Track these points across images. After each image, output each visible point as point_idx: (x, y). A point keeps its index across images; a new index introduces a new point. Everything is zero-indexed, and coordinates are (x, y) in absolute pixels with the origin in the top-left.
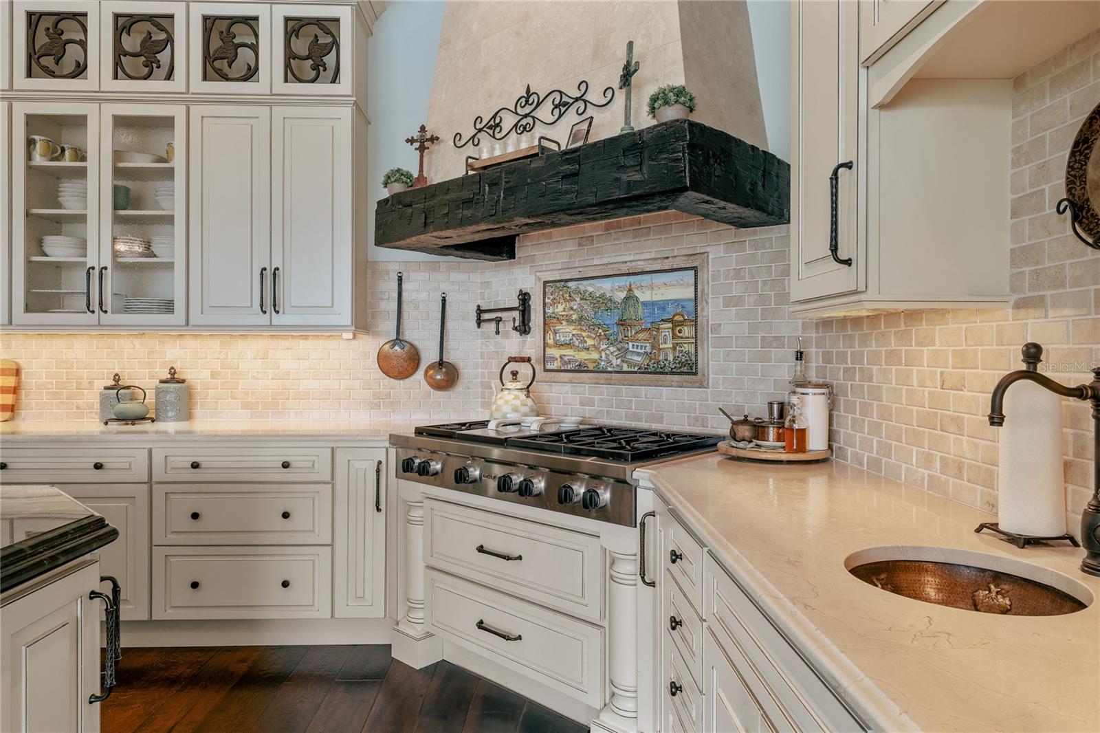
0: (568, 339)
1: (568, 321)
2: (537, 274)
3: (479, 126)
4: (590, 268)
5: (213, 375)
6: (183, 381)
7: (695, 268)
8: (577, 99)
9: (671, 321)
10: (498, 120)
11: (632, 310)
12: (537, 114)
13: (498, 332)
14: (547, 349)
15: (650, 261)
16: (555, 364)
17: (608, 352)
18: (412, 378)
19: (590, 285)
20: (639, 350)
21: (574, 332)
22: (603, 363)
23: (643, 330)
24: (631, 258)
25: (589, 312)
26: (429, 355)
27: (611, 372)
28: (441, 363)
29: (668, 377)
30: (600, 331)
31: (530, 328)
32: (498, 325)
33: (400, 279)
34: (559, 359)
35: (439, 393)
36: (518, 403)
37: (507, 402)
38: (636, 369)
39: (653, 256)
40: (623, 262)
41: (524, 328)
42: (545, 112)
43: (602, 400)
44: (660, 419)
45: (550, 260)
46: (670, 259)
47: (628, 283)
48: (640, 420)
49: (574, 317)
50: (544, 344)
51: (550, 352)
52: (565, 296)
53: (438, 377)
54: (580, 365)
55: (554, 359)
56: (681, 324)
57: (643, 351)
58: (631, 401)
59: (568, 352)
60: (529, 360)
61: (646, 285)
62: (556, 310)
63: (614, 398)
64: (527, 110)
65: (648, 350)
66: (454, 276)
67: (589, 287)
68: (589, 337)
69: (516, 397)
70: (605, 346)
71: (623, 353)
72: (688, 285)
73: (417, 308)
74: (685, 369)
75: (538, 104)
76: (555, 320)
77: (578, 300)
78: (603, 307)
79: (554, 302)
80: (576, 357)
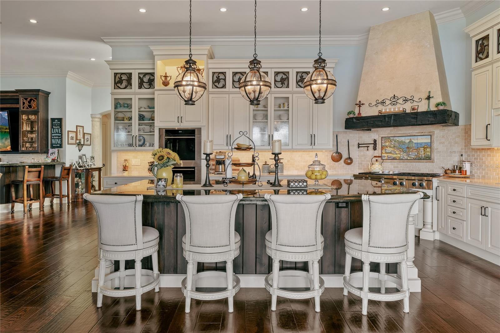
0: (390, 151)
1: (390, 147)
2: (379, 135)
3: (377, 102)
4: (397, 134)
5: (288, 161)
6: (282, 163)
7: (431, 135)
8: (411, 100)
9: (424, 147)
10: (384, 101)
11: (411, 144)
12: (398, 101)
13: (368, 150)
14: (383, 154)
15: (416, 133)
17: (403, 155)
18: (339, 162)
20: (413, 154)
21: (392, 150)
22: (401, 157)
23: (414, 149)
24: (411, 132)
25: (397, 144)
26: (345, 156)
27: (404, 160)
28: (349, 158)
29: (422, 160)
30: (401, 149)
31: (377, 149)
32: (368, 148)
33: (337, 136)
35: (347, 166)
37: (377, 167)
38: (412, 159)
39: (418, 132)
40: (408, 133)
41: (375, 149)
42: (400, 101)
43: (401, 166)
44: (420, 170)
45: (383, 131)
46: (424, 133)
47: (410, 138)
48: (413, 171)
49: (392, 146)
50: (381, 153)
52: (389, 141)
53: (349, 161)
54: (394, 158)
55: (385, 157)
56: (426, 148)
57: (415, 154)
58: (410, 166)
59: (390, 155)
60: (381, 157)
61: (416, 139)
62: (386, 144)
63: (405, 166)
64: (394, 100)
65: (416, 154)
66: (351, 135)
67: (397, 139)
68: (397, 151)
69: (379, 166)
70: (402, 153)
71: (408, 155)
72: (429, 139)
73: (341, 143)
74: (428, 159)
75: (398, 99)
76: (385, 147)
77: (393, 142)
78: (402, 144)
79: (385, 142)
80: (393, 156)
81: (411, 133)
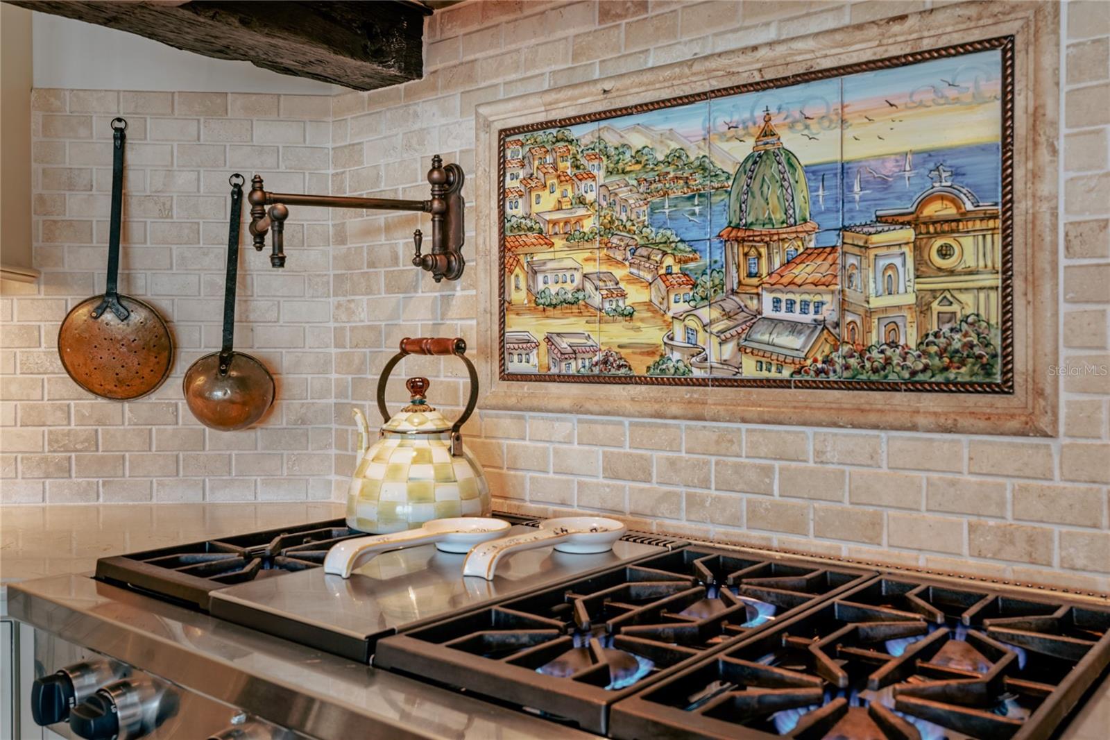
0: (569, 287)
1: (569, 237)
2: (482, 110)
4: (636, 79)
7: (1005, 45)
9: (913, 221)
11: (773, 193)
14: (511, 318)
15: (838, 37)
16: (534, 359)
17: (692, 323)
18: (153, 398)
19: (634, 129)
20: (796, 316)
21: (589, 268)
22: (676, 356)
23: (809, 254)
24: (771, 34)
26: (198, 336)
27: (702, 383)
28: (226, 358)
29: (900, 398)
30: (669, 261)
31: (462, 262)
33: (120, 137)
34: (544, 346)
35: (228, 435)
36: (426, 472)
37: (395, 471)
38: (786, 374)
39: (846, 21)
40: (744, 50)
41: (445, 261)
43: (672, 463)
44: (871, 530)
45: (517, 68)
46: (910, 22)
47: (759, 114)
48: (797, 527)
49: (588, 225)
50: (501, 305)
51: (520, 325)
52: (561, 165)
53: (219, 394)
54: (605, 362)
55: (528, 345)
56: (951, 225)
57: (809, 318)
58: (767, 471)
59: (570, 326)
60: (459, 347)
61: (823, 112)
62: (536, 209)
63: (713, 459)
65: (829, 312)
68: (634, 280)
69: (422, 457)
70: (683, 307)
71: (744, 324)
72: (979, 100)
73: (166, 212)
74: (963, 374)
76: (532, 237)
77: (600, 175)
78: (678, 191)
79: (531, 186)
80: (595, 339)
81: (770, 44)
